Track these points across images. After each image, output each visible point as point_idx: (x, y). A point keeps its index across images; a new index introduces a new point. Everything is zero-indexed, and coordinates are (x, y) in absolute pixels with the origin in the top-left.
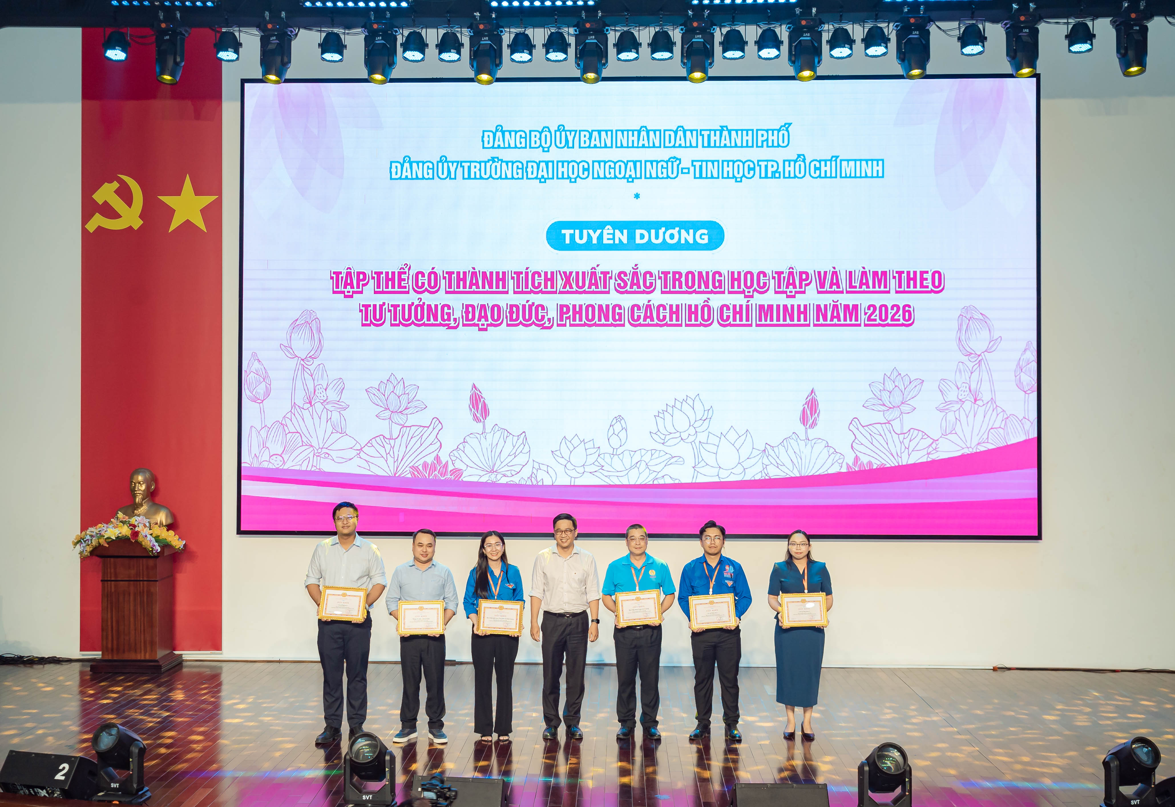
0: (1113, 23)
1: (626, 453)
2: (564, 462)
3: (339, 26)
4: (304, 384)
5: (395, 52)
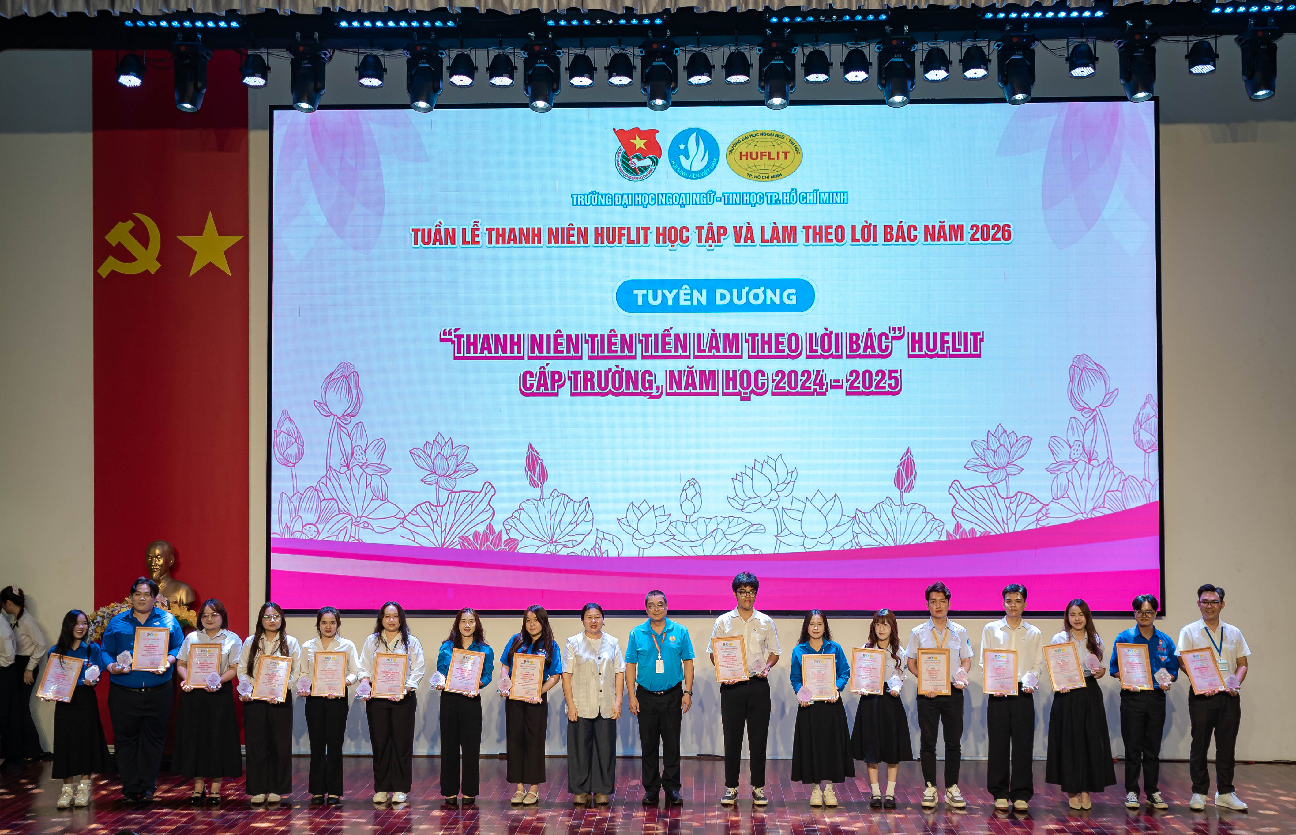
0: (1238, 40)
1: (701, 521)
2: (631, 531)
3: (378, 47)
4: (341, 444)
5: (441, 77)
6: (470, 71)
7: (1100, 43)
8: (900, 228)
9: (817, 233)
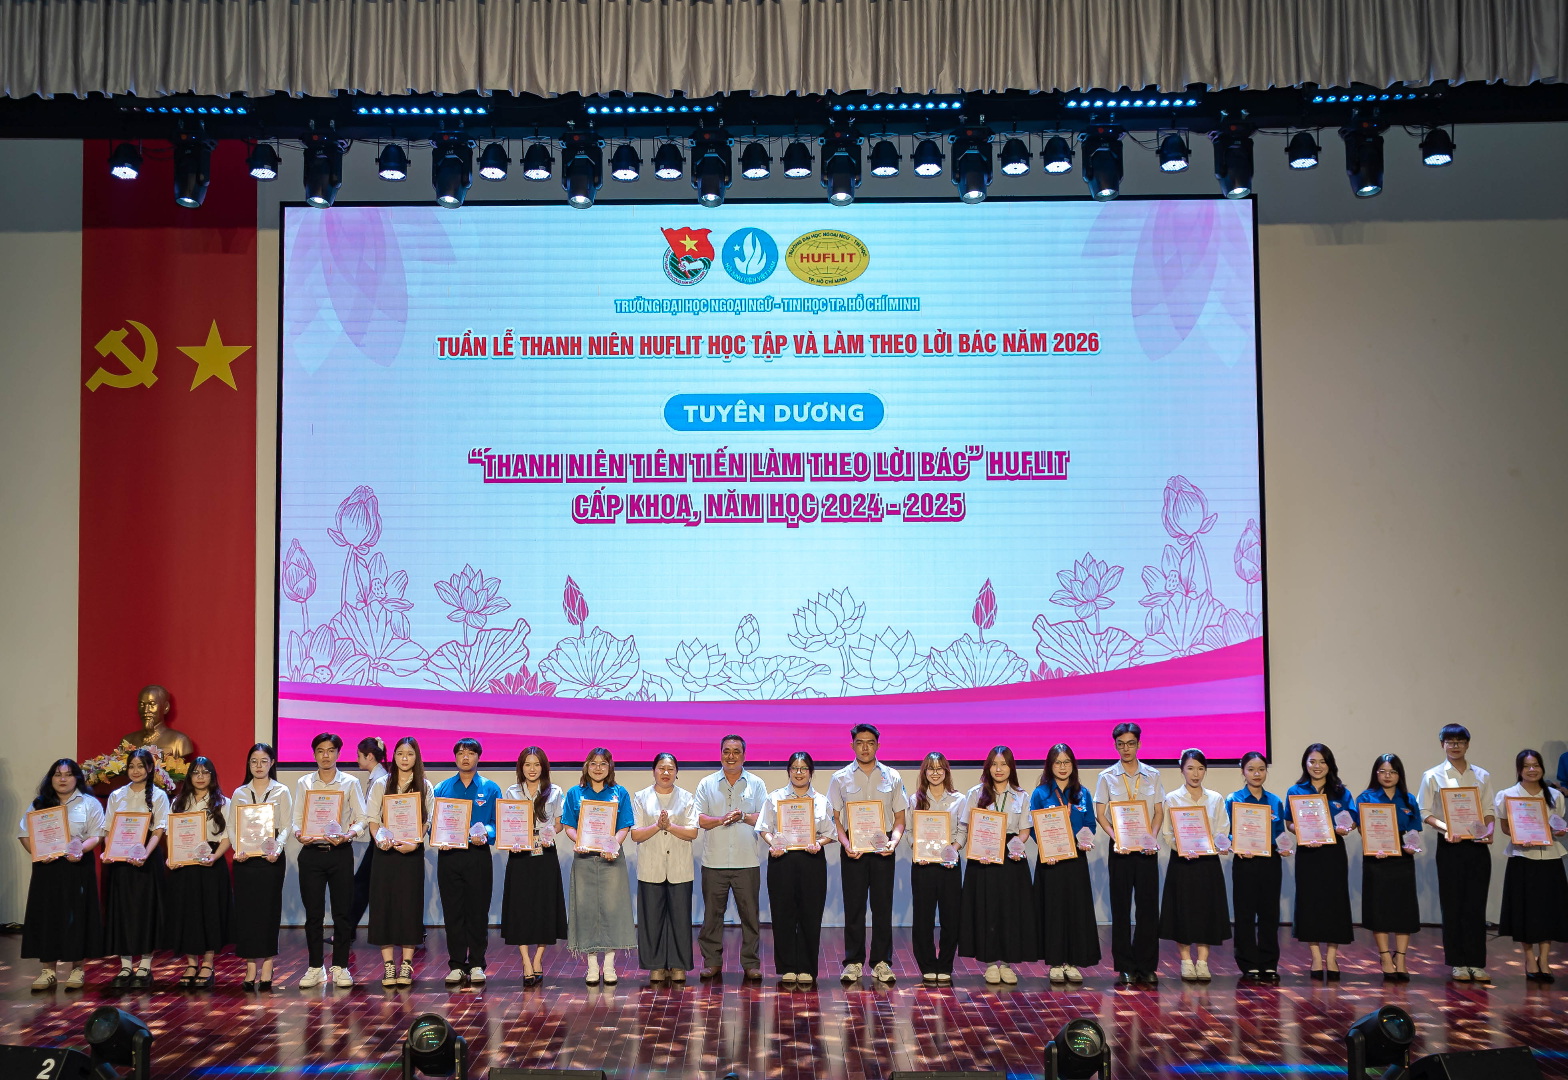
0: (1341, 133)
1: (759, 661)
2: (682, 673)
3: (400, 137)
4: (358, 578)
5: (469, 169)
6: (502, 162)
7: (1192, 136)
8: (977, 337)
9: (886, 343)
